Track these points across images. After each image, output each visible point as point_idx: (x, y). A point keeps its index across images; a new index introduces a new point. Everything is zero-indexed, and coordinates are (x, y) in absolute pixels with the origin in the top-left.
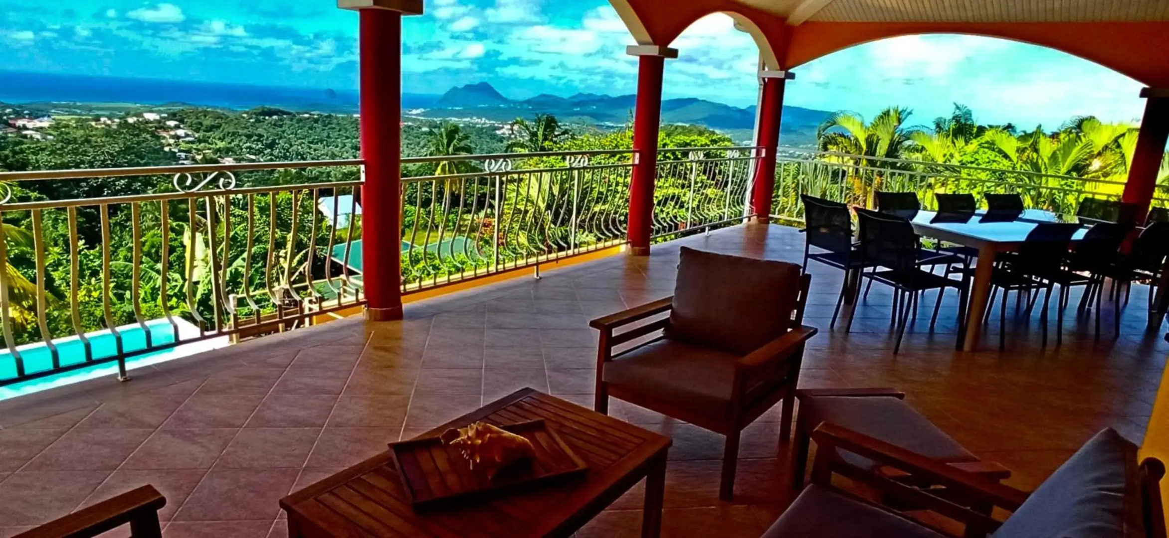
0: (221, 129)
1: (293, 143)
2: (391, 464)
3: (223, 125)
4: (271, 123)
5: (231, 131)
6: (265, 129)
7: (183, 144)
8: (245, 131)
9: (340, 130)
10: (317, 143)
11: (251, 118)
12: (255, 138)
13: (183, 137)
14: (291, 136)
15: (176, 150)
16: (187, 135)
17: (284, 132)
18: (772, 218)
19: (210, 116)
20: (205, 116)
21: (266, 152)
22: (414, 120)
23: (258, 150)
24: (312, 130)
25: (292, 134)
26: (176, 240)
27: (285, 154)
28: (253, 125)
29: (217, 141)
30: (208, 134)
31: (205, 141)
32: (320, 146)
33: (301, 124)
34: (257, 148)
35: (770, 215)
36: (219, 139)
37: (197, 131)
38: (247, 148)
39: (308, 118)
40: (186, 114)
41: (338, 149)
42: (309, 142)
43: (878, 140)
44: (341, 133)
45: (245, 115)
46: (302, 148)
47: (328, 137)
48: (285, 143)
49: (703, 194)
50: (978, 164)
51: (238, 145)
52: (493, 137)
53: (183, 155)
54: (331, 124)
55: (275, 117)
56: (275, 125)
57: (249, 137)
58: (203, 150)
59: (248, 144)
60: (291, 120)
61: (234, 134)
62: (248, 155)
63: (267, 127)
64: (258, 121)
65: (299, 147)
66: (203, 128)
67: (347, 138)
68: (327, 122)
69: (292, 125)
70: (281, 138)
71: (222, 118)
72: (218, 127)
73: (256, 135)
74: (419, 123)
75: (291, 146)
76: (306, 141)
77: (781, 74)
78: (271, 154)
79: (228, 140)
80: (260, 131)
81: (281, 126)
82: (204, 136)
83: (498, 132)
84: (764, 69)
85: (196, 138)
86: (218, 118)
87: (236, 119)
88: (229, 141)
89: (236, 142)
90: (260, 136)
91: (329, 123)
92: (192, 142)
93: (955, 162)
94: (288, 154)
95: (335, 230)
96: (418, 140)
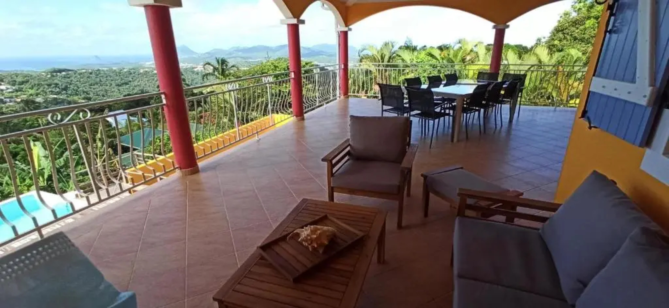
0: (29, 83)
1: (79, 86)
2: (262, 258)
3: (30, 81)
4: (61, 76)
5: (37, 83)
6: (59, 80)
7: (6, 94)
8: (46, 82)
9: (107, 77)
10: (94, 85)
11: (48, 75)
12: (53, 86)
13: (5, 90)
14: (77, 83)
15: (3, 98)
16: (7, 89)
17: (72, 81)
18: (350, 95)
19: (20, 76)
20: (17, 76)
21: (63, 93)
22: (148, 68)
23: (57, 92)
24: (89, 78)
25: (78, 81)
26: (17, 148)
27: (76, 93)
28: (50, 79)
29: (28, 90)
30: (22, 86)
31: (20, 91)
32: (96, 86)
33: (82, 76)
34: (56, 91)
35: (349, 94)
36: (30, 88)
37: (14, 85)
38: (50, 92)
39: (86, 72)
40: (4, 76)
41: (108, 87)
42: (89, 85)
43: (385, 55)
44: (107, 78)
45: (43, 74)
46: (86, 88)
47: (101, 81)
48: (74, 87)
49: (306, 88)
50: (424, 62)
51: (43, 91)
52: (193, 72)
53: (8, 100)
54: (100, 74)
55: (64, 73)
56: (65, 77)
57: (49, 85)
58: (21, 96)
59: (50, 90)
60: (75, 74)
61: (38, 85)
62: (51, 96)
63: (60, 79)
64: (53, 76)
65: (84, 88)
66: (17, 83)
67: (112, 80)
68: (98, 73)
69: (76, 77)
70: (71, 84)
71: (28, 77)
72: (27, 82)
73: (54, 84)
74: (151, 69)
75: (78, 88)
76: (87, 84)
77: (346, 29)
78: (67, 94)
79: (35, 88)
80: (56, 81)
81: (69, 78)
82: (19, 88)
83: (195, 70)
84: (337, 27)
85: (14, 89)
86: (26, 77)
87: (38, 76)
88: (37, 89)
89: (41, 89)
90: (57, 84)
91: (99, 74)
92: (12, 92)
93: (414, 62)
94: (78, 93)
95: (118, 129)
96: (153, 78)
